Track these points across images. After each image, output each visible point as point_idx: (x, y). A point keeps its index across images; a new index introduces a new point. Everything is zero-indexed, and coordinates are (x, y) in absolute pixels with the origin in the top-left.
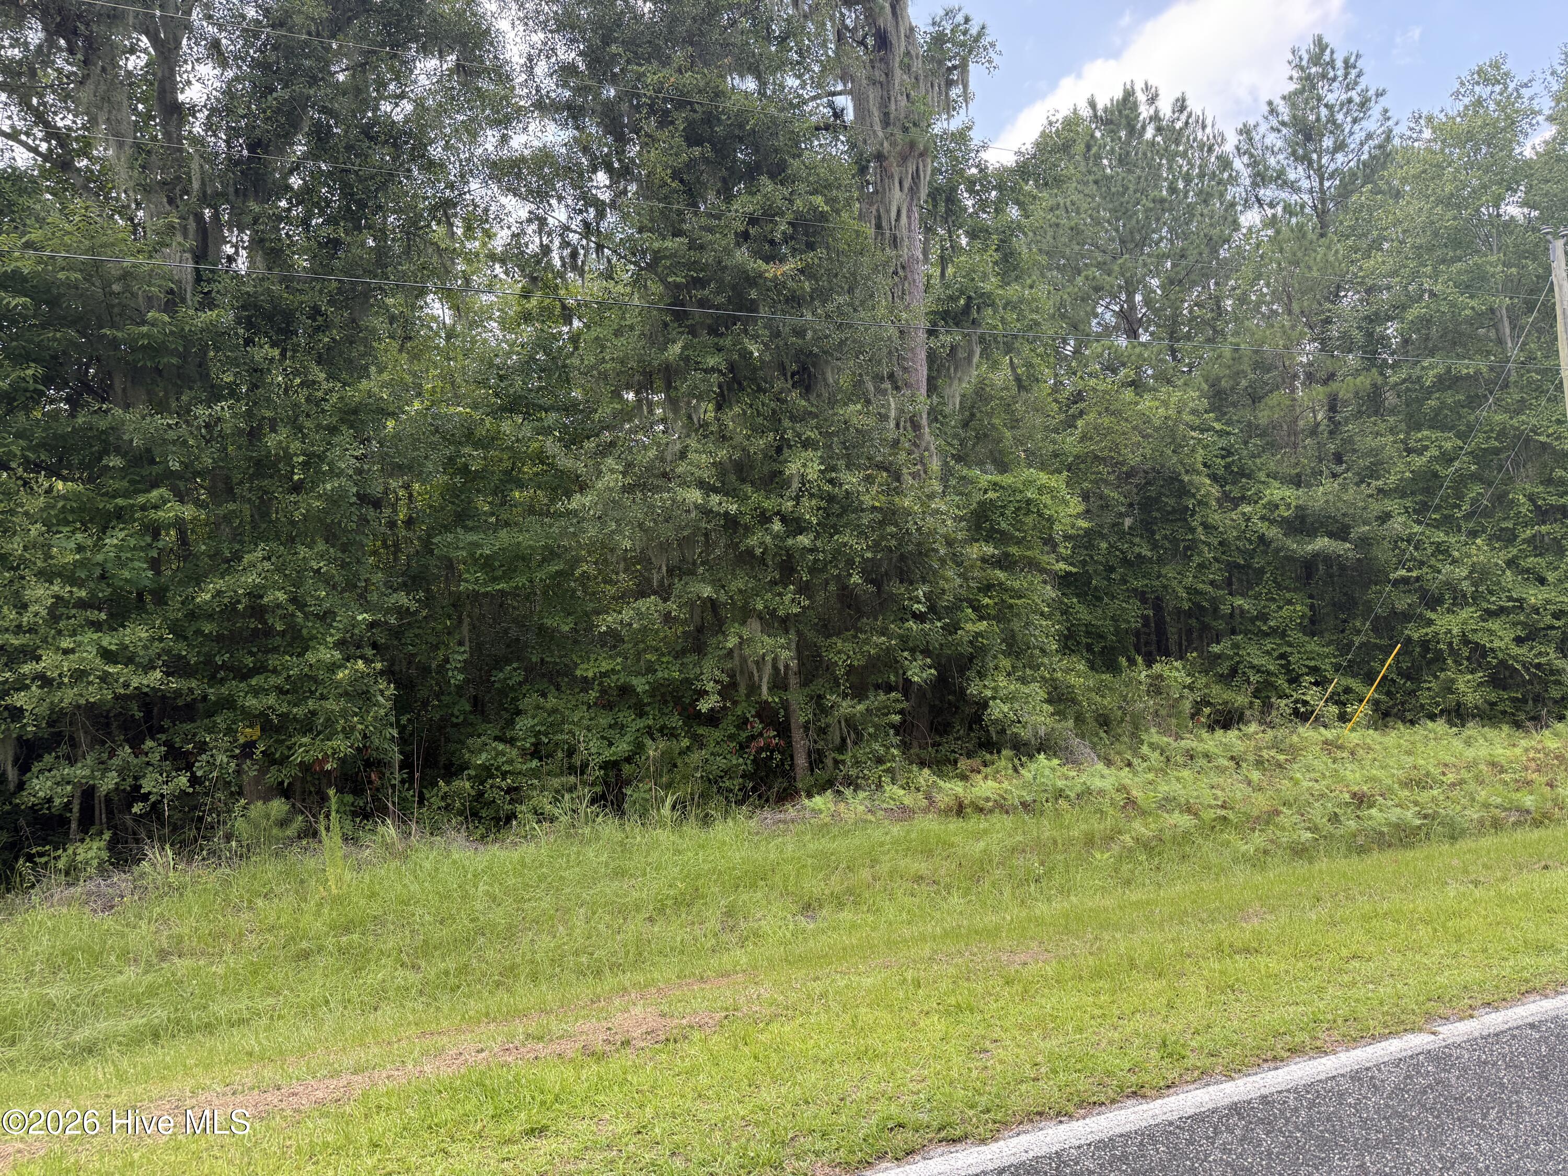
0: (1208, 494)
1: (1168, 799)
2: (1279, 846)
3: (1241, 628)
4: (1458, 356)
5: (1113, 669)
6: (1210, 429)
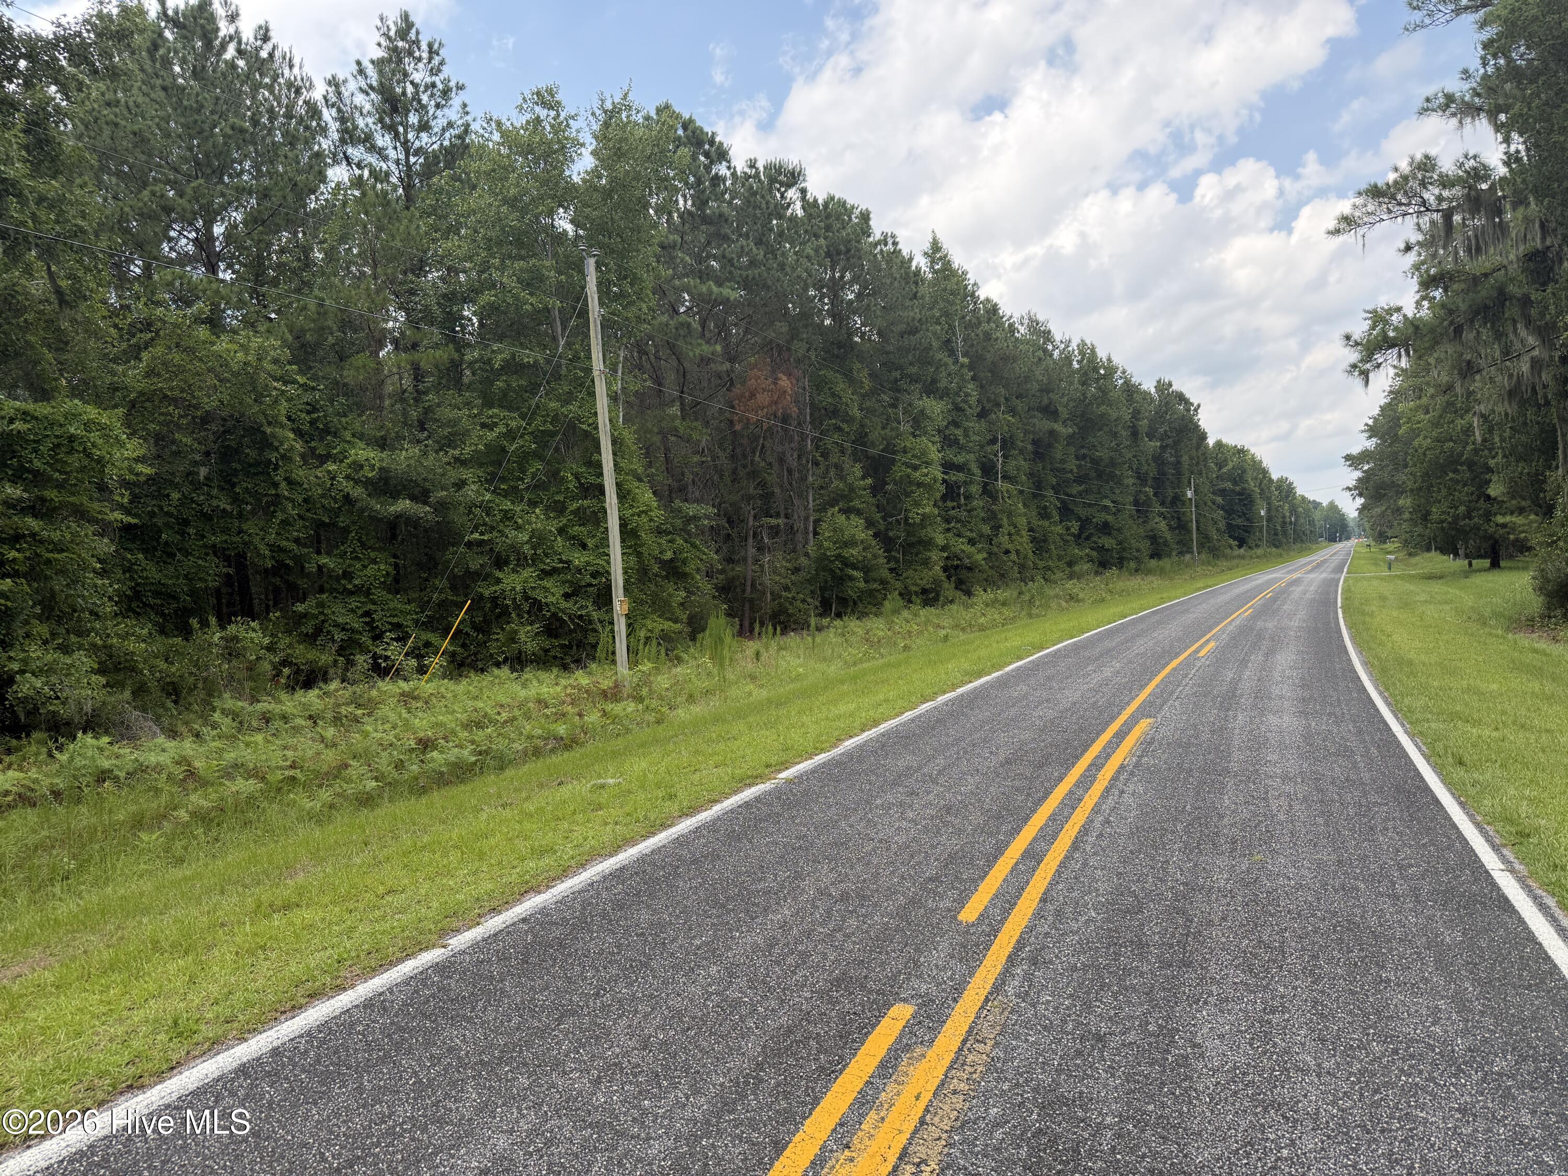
0: (292, 448)
1: (236, 766)
2: (346, 798)
3: (327, 586)
4: (522, 345)
5: (186, 632)
6: (294, 382)
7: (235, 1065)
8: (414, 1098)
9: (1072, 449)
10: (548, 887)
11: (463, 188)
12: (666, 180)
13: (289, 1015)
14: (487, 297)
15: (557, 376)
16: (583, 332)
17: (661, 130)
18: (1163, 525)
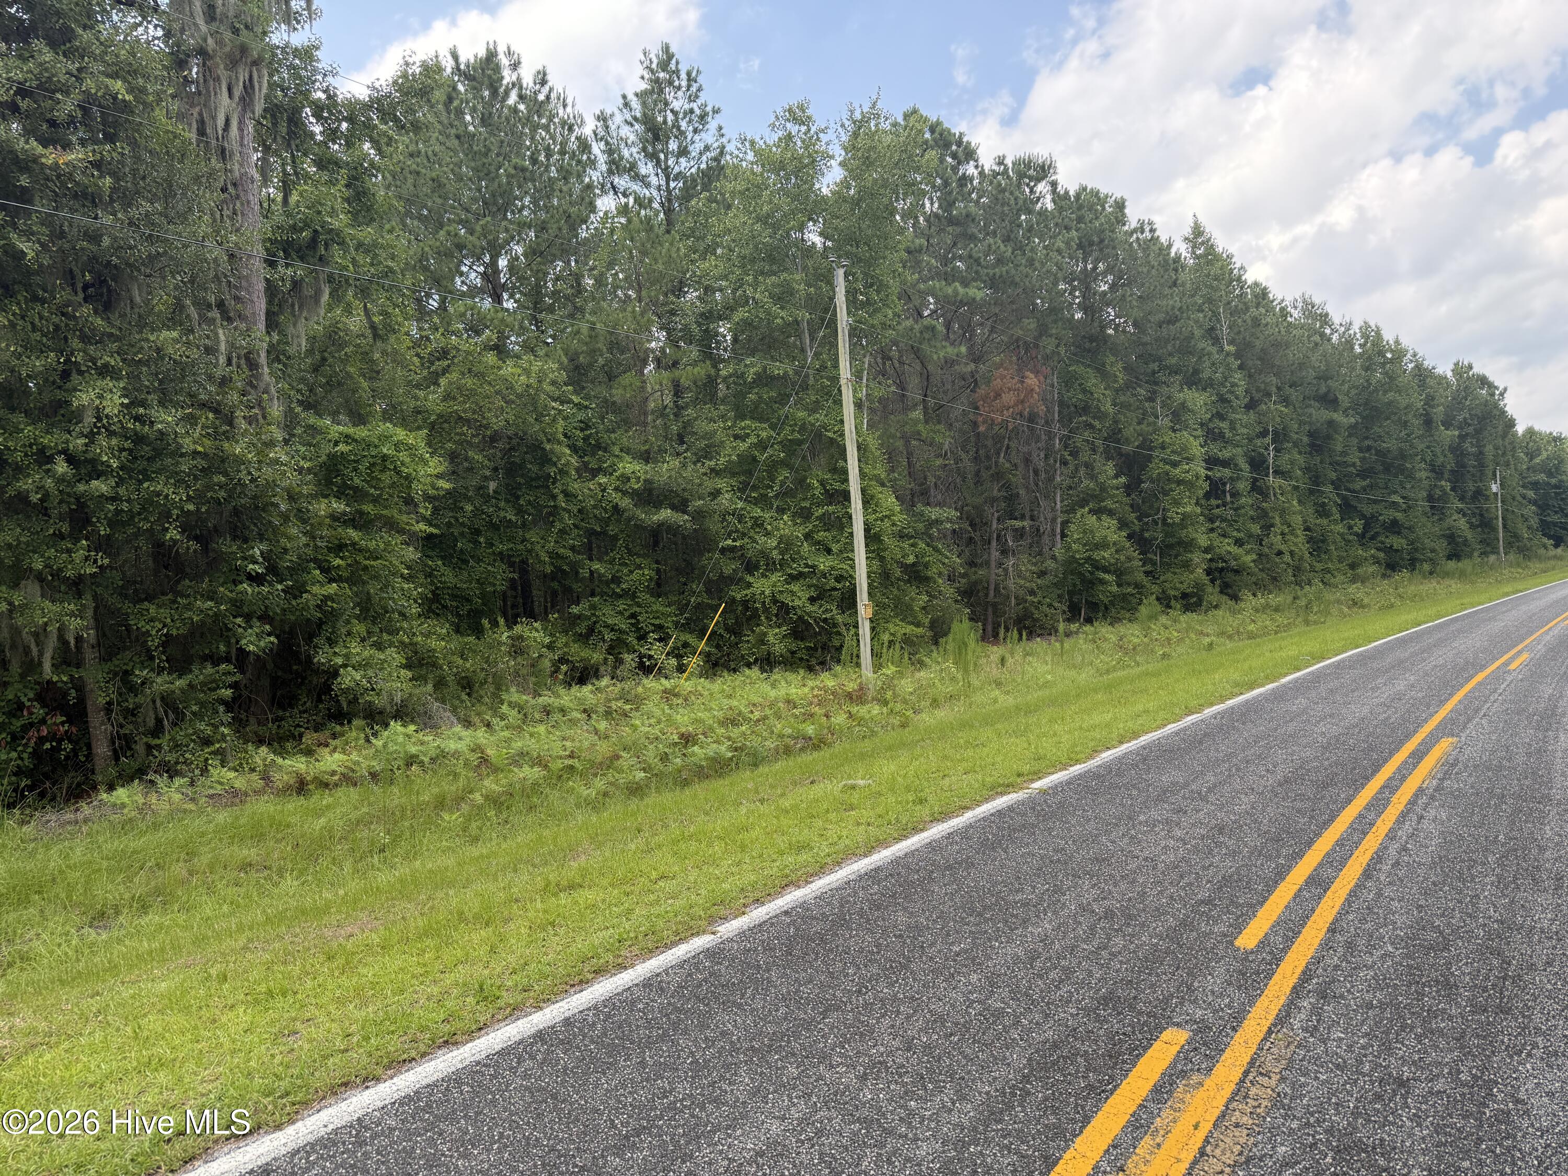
0: (568, 463)
1: (521, 754)
2: (617, 788)
3: (598, 590)
4: (773, 359)
5: (478, 632)
6: (570, 401)
7: (533, 1031)
8: (692, 1077)
9: (1355, 441)
10: (808, 883)
11: (719, 209)
12: (914, 185)
13: (577, 988)
14: (741, 314)
15: (805, 387)
16: (830, 342)
17: (910, 135)
18: (1462, 523)
